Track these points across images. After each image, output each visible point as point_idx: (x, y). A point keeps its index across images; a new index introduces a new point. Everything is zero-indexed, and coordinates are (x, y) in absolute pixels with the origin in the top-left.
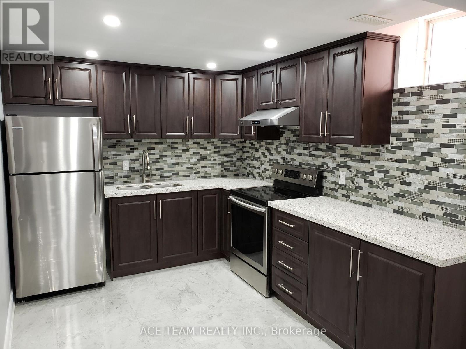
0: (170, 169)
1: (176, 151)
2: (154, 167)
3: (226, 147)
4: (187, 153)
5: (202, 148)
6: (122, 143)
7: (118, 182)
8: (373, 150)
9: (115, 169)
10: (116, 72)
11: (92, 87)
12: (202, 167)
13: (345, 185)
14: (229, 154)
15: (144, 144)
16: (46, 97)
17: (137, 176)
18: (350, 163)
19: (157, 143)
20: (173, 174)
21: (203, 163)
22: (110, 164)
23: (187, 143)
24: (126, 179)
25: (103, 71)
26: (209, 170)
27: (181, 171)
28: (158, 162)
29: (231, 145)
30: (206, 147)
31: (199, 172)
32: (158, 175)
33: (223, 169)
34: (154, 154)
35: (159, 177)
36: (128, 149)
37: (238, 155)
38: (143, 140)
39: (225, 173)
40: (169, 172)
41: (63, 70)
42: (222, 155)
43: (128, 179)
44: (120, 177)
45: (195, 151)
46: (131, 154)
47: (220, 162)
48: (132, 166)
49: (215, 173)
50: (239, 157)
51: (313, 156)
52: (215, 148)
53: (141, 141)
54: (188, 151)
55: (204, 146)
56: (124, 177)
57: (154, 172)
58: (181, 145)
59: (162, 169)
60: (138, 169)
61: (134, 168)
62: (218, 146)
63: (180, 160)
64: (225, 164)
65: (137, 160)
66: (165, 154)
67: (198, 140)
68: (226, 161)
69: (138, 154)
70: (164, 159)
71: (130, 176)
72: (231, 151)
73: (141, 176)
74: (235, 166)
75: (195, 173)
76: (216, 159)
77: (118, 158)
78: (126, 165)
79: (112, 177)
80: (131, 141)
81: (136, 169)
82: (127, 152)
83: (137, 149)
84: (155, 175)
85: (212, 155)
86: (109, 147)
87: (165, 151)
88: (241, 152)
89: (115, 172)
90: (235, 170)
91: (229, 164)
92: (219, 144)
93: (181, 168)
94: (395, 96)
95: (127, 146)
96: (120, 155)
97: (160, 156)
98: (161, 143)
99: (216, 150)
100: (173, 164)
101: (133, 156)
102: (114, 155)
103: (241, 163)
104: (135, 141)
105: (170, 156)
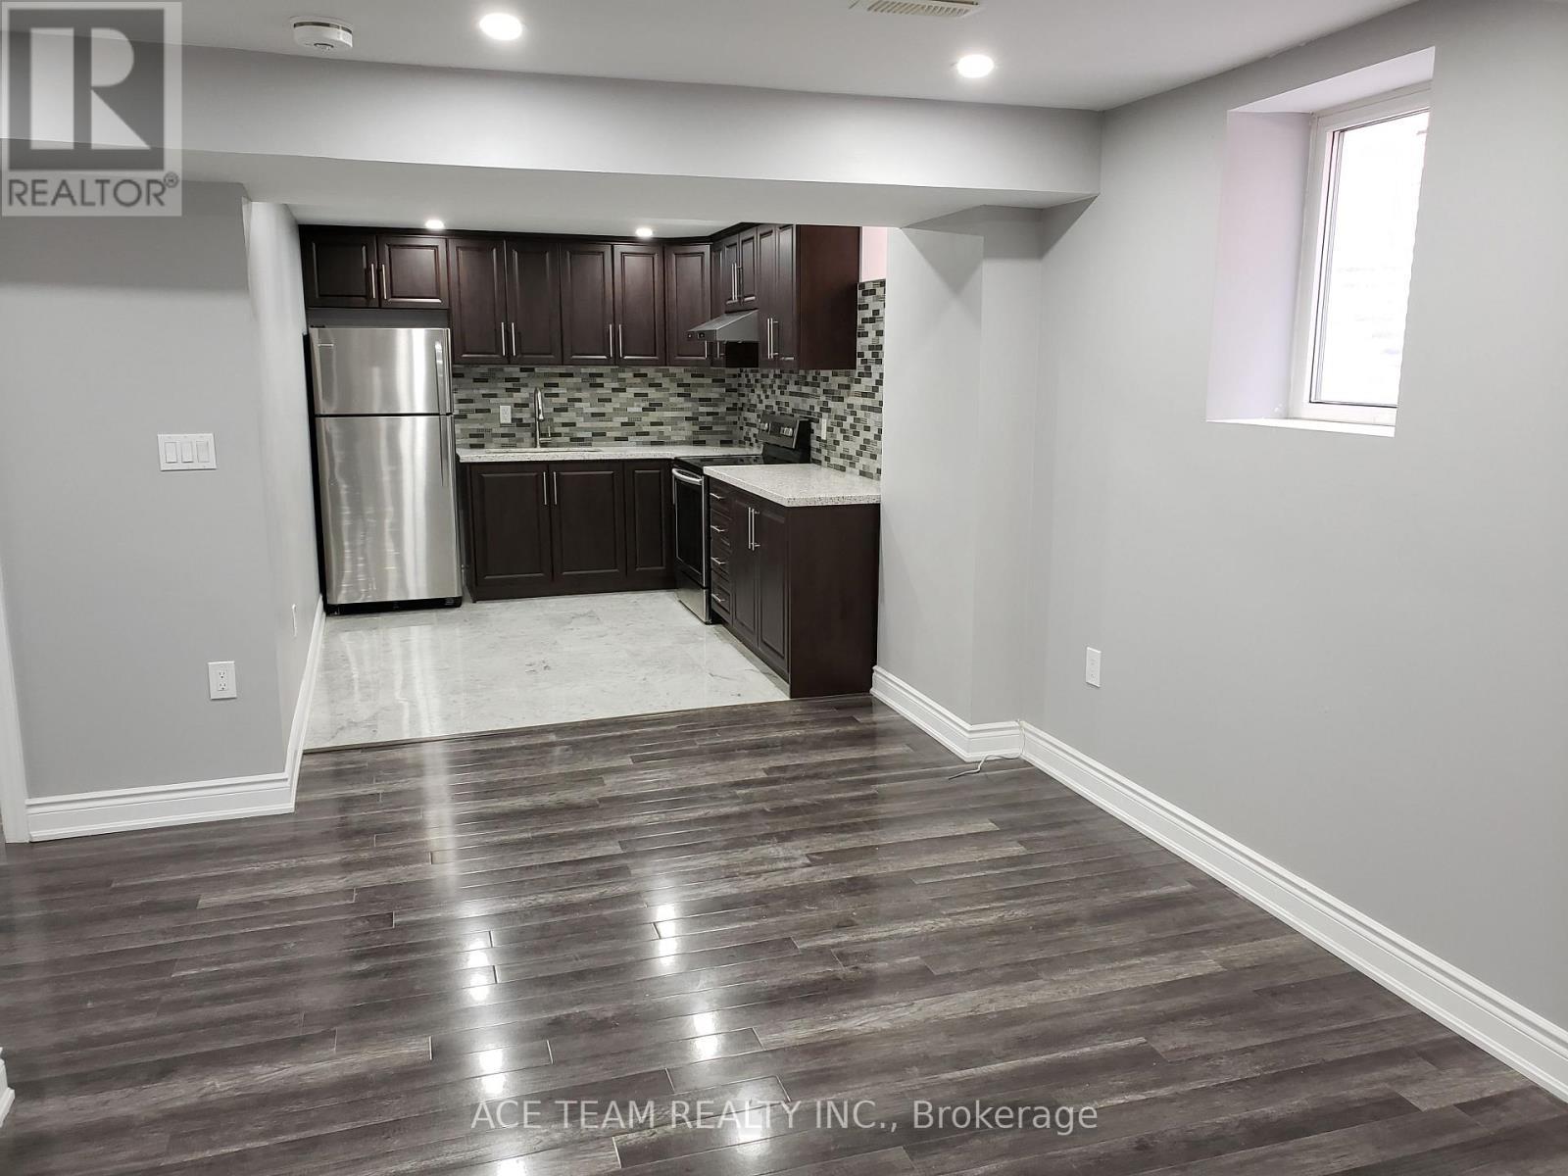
0: (588, 425)
1: (599, 391)
2: (557, 420)
3: (701, 385)
4: (621, 394)
5: (651, 385)
6: (499, 375)
7: (493, 445)
8: (844, 380)
9: (486, 420)
10: (479, 250)
11: (441, 276)
12: (653, 424)
13: (826, 441)
14: (710, 400)
15: (539, 376)
16: (368, 296)
17: (527, 435)
18: (831, 404)
19: (561, 375)
20: (593, 435)
21: (654, 416)
22: (478, 411)
23: (621, 375)
24: (506, 440)
25: (457, 248)
26: (667, 430)
27: (612, 429)
28: (566, 410)
29: (714, 381)
30: (660, 385)
31: (647, 434)
32: (567, 435)
33: (697, 428)
34: (557, 395)
35: (567, 439)
36: (510, 385)
37: (730, 401)
38: (536, 370)
39: (702, 438)
40: (586, 430)
41: (393, 251)
42: (693, 400)
43: (510, 439)
44: (496, 435)
45: (638, 390)
46: (515, 394)
47: (689, 414)
48: (518, 416)
49: (682, 435)
50: (731, 406)
51: (802, 395)
52: (679, 385)
53: (533, 370)
54: (624, 390)
55: (657, 381)
56: (503, 435)
57: (557, 430)
58: (609, 380)
59: (574, 424)
60: (530, 422)
61: (521, 420)
62: (685, 382)
63: (608, 408)
64: (701, 419)
65: (527, 405)
66: (577, 395)
67: (643, 370)
68: (702, 414)
69: (527, 395)
70: (577, 405)
71: (514, 435)
72: (715, 393)
73: (534, 435)
74: (724, 424)
75: (638, 434)
76: (682, 409)
77: (492, 400)
78: (505, 414)
79: (482, 436)
80: (514, 371)
81: (524, 421)
82: (507, 390)
83: (526, 386)
84: (559, 435)
85: (673, 400)
86: (476, 380)
87: (579, 390)
88: (735, 394)
89: (488, 425)
90: (722, 433)
91: (710, 418)
92: (688, 379)
93: (610, 424)
94: (860, 293)
95: (507, 380)
96: (495, 396)
97: (569, 400)
98: (571, 375)
99: (681, 390)
100: (594, 415)
101: (518, 397)
102: (484, 395)
103: (735, 419)
104: (522, 370)
105: (587, 400)
